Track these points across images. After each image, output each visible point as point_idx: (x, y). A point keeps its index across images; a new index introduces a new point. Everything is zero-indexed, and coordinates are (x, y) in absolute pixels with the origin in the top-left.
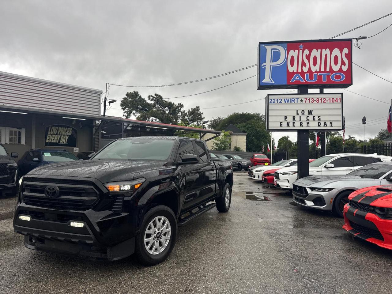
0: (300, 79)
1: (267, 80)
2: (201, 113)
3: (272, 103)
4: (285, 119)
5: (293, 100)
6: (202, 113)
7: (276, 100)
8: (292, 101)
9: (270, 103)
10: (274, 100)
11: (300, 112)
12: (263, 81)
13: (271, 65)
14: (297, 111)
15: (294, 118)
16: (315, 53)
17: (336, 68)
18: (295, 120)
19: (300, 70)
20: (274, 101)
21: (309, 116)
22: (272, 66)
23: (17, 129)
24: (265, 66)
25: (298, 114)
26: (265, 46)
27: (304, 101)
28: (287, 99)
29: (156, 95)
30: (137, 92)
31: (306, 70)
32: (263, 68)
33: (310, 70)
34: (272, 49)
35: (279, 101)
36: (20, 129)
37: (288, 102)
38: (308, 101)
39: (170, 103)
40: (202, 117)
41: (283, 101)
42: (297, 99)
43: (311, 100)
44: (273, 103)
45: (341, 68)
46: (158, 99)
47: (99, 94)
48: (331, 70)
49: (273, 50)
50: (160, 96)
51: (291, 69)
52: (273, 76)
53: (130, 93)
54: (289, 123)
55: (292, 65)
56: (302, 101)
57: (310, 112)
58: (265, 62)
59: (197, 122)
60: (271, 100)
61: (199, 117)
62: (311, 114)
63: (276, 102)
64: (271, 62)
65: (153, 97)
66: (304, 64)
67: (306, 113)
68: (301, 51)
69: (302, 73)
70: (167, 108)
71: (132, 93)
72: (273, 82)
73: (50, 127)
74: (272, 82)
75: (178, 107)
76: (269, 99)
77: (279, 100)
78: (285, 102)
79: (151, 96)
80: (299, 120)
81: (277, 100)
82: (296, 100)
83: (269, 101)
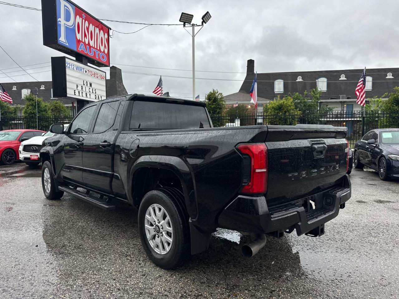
0: (84, 49)
1: (63, 39)
4: (77, 87)
5: (81, 69)
7: (71, 64)
8: (81, 70)
11: (85, 83)
12: (59, 40)
14: (84, 81)
15: (82, 88)
16: (92, 28)
17: (102, 49)
18: (83, 90)
19: (83, 40)
21: (90, 87)
22: (65, 25)
24: (60, 22)
25: (84, 84)
31: (87, 41)
33: (89, 44)
35: (73, 67)
37: (78, 70)
38: (89, 73)
41: (75, 68)
42: (84, 69)
43: (91, 73)
45: (104, 50)
48: (100, 50)
49: (65, 7)
51: (79, 36)
52: (67, 37)
54: (80, 92)
55: (79, 32)
56: (86, 72)
57: (91, 85)
58: (61, 18)
63: (70, 67)
64: (64, 20)
66: (85, 36)
67: (89, 85)
68: (84, 21)
69: (85, 43)
72: (67, 44)
76: (66, 62)
77: (72, 65)
78: (76, 70)
80: (85, 90)
83: (66, 64)
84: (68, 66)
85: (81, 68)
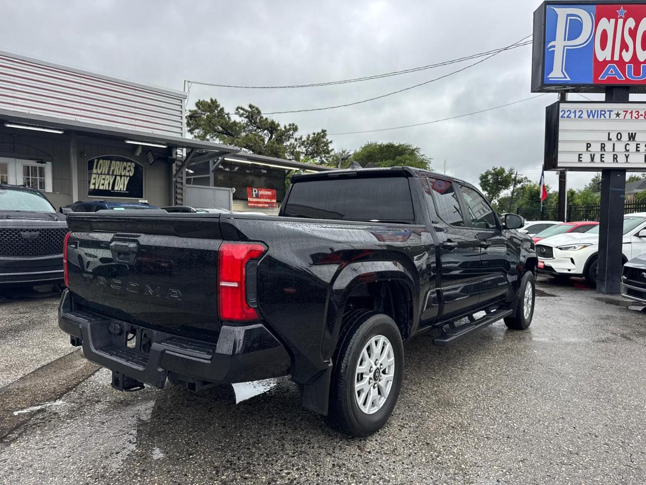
0: (617, 73)
1: (557, 73)
2: (329, 141)
3: (565, 117)
4: (588, 147)
5: (603, 113)
6: (331, 142)
7: (572, 111)
8: (601, 114)
9: (562, 117)
10: (569, 112)
11: (613, 136)
12: (549, 76)
13: (564, 46)
14: (609, 134)
15: (603, 147)
18: (604, 150)
19: (616, 58)
20: (569, 114)
21: (629, 142)
22: (566, 48)
23: (38, 162)
24: (554, 46)
25: (610, 139)
26: (555, 9)
27: (622, 116)
28: (591, 111)
29: (251, 106)
30: (216, 100)
31: (627, 56)
32: (550, 50)
33: (635, 58)
34: (568, 15)
35: (578, 114)
36: (42, 162)
37: (593, 117)
38: (628, 116)
39: (273, 123)
40: (330, 149)
41: (585, 115)
42: (610, 111)
43: (635, 115)
44: (568, 117)
46: (253, 115)
47: (181, 100)
49: (569, 18)
50: (257, 109)
51: (602, 55)
52: (568, 67)
53: (204, 101)
54: (594, 155)
55: (603, 47)
56: (618, 115)
57: (632, 137)
58: (555, 40)
59: (321, 158)
60: (563, 112)
61: (325, 148)
62: (634, 140)
63: (572, 115)
64: (565, 40)
65: (244, 110)
66: (624, 46)
67: (625, 138)
68: (621, 21)
69: (621, 63)
70: (266, 131)
71: (207, 102)
72: (569, 79)
73: (96, 161)
74: (566, 77)
75: (287, 130)
76: (560, 110)
77: (577, 112)
78: (589, 117)
79: (242, 109)
80: (612, 150)
81: (575, 112)
82: (608, 113)
83: (561, 114)
84: (566, 115)
85: (601, 111)
